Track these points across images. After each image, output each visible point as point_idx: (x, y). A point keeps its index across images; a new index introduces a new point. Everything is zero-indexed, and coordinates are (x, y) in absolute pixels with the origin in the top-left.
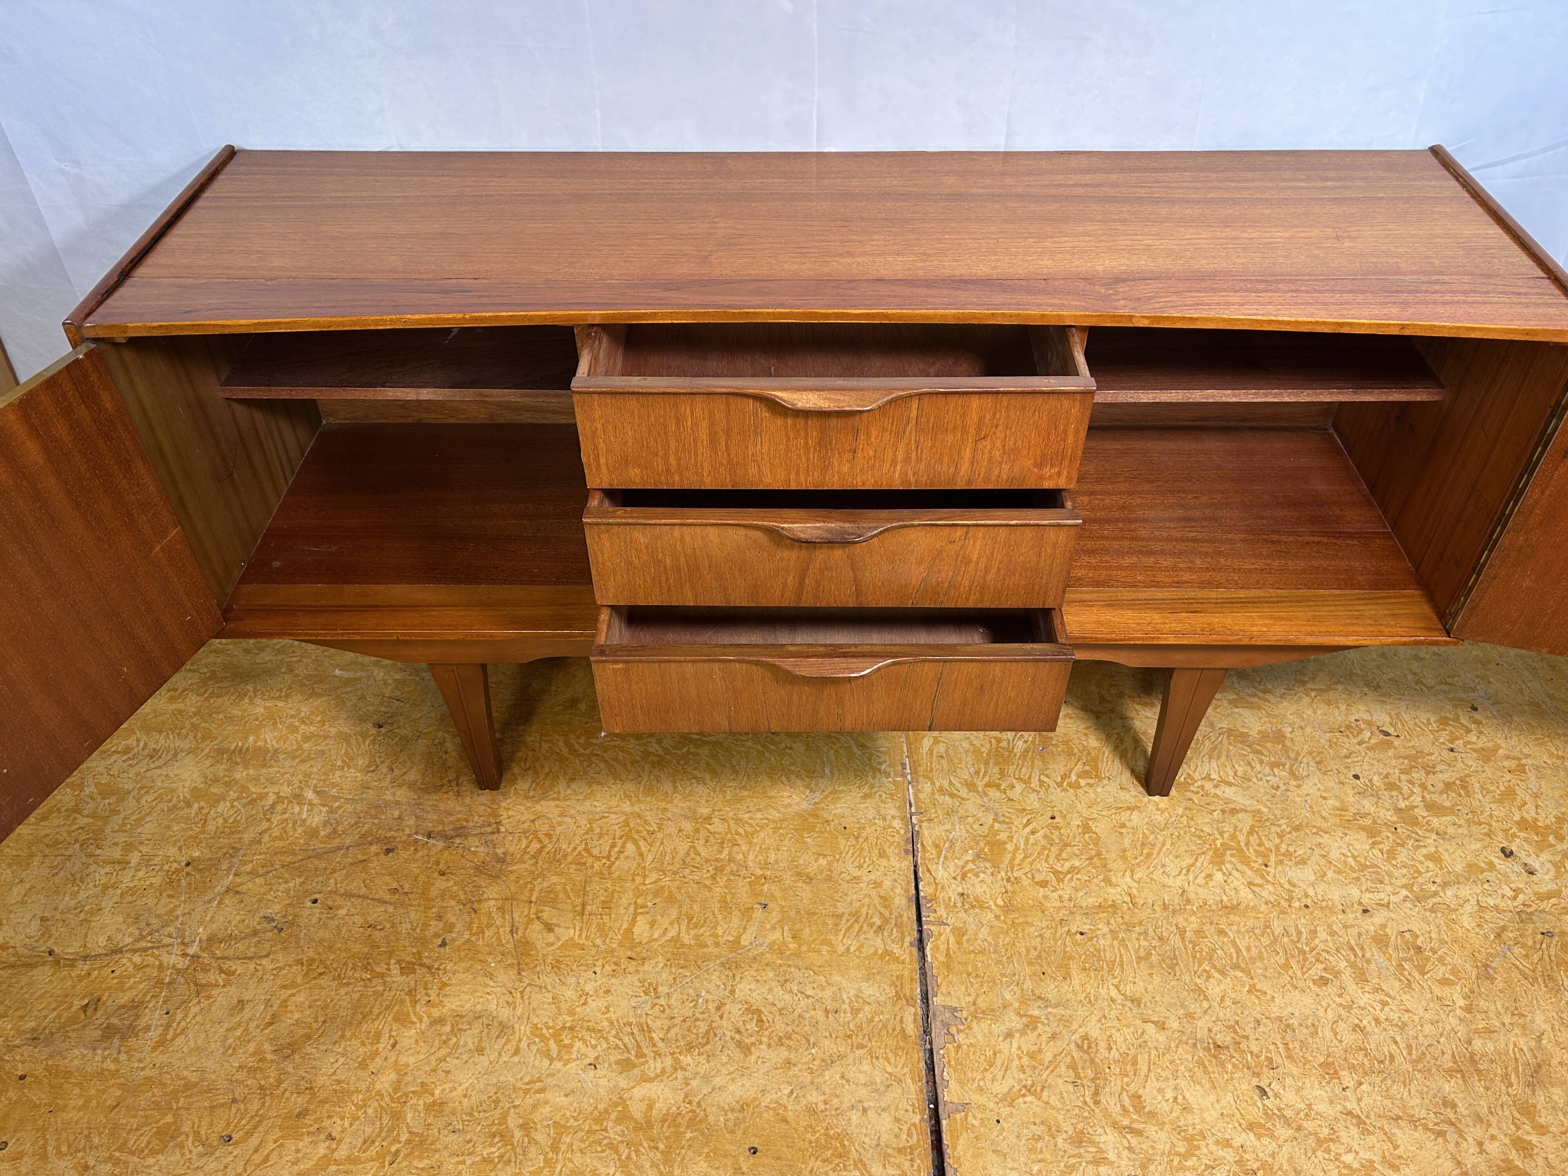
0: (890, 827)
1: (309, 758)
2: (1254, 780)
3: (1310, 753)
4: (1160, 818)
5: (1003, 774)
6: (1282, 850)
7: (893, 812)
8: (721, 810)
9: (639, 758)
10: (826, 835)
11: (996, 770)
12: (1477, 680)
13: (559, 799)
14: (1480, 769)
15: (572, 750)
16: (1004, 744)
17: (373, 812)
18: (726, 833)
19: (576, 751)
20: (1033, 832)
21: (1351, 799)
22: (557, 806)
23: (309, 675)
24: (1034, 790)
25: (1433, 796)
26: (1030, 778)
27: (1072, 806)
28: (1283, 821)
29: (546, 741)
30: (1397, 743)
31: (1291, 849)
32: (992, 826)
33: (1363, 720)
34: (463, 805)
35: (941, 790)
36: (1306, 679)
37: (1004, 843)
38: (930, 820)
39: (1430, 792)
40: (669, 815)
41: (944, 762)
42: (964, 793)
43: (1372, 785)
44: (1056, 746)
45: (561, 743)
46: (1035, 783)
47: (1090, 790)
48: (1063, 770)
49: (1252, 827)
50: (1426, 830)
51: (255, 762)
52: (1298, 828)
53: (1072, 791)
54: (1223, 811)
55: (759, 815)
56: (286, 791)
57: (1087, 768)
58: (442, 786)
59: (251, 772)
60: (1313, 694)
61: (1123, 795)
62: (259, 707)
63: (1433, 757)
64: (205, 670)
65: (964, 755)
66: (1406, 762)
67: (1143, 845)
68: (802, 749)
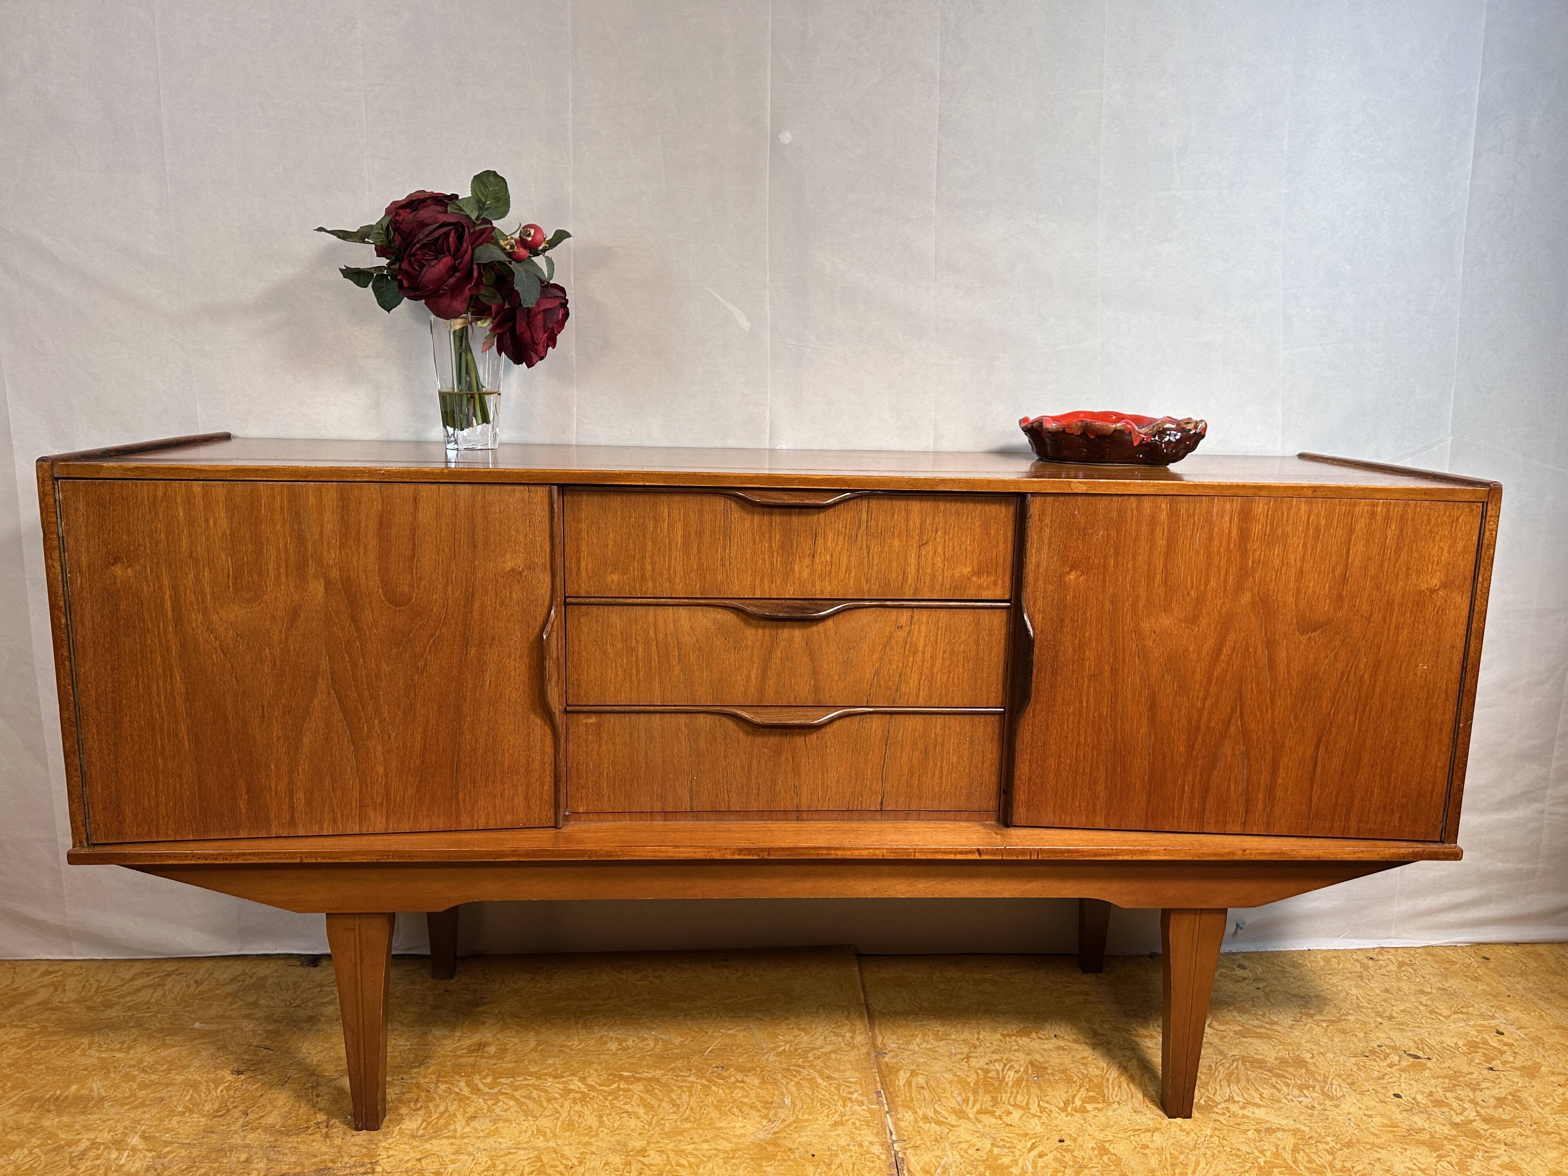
0: (868, 1152)
1: (143, 1104)
2: (1285, 1101)
3: (1340, 1076)
4: (1189, 1140)
5: (995, 1101)
6: (1339, 1167)
7: (871, 1138)
8: (658, 1142)
9: (557, 1096)
10: (790, 1163)
11: (987, 1097)
12: (1494, 1010)
13: (455, 1138)
14: (1527, 1084)
15: (476, 1090)
16: (993, 1074)
17: (214, 1156)
18: (665, 1165)
19: (479, 1090)
20: (1041, 1156)
21: (1400, 1117)
22: (451, 1144)
23: (162, 1028)
24: (1034, 1116)
25: (1487, 1110)
26: (1028, 1103)
27: (1082, 1130)
28: (1329, 1139)
29: (444, 1082)
30: (1429, 1064)
31: (1348, 1165)
32: (991, 1151)
33: (1387, 1046)
34: (332, 1146)
35: (925, 1118)
36: (1312, 1012)
37: (1008, 1167)
38: (915, 1147)
39: (1483, 1107)
40: (593, 1149)
41: (926, 1093)
42: (952, 1120)
43: (1418, 1103)
44: (1053, 1075)
45: (462, 1084)
46: (1034, 1108)
47: (1100, 1114)
48: (1064, 1097)
49: (1296, 1145)
50: (1492, 1141)
51: (72, 1110)
52: (1349, 1145)
53: (1078, 1115)
54: (1258, 1131)
55: (705, 1146)
56: (105, 1136)
57: (1091, 1094)
58: (308, 1128)
59: (65, 1119)
60: (1324, 1025)
61: (1137, 1118)
62: (93, 1057)
63: (1474, 1076)
64: (35, 1026)
65: (948, 1085)
66: (1447, 1081)
67: (1172, 1165)
68: (757, 1082)
